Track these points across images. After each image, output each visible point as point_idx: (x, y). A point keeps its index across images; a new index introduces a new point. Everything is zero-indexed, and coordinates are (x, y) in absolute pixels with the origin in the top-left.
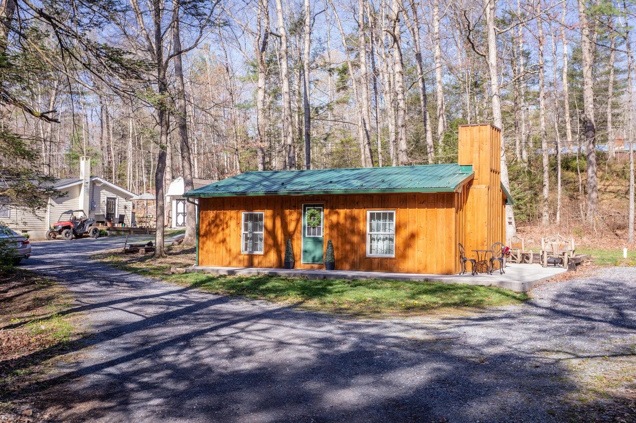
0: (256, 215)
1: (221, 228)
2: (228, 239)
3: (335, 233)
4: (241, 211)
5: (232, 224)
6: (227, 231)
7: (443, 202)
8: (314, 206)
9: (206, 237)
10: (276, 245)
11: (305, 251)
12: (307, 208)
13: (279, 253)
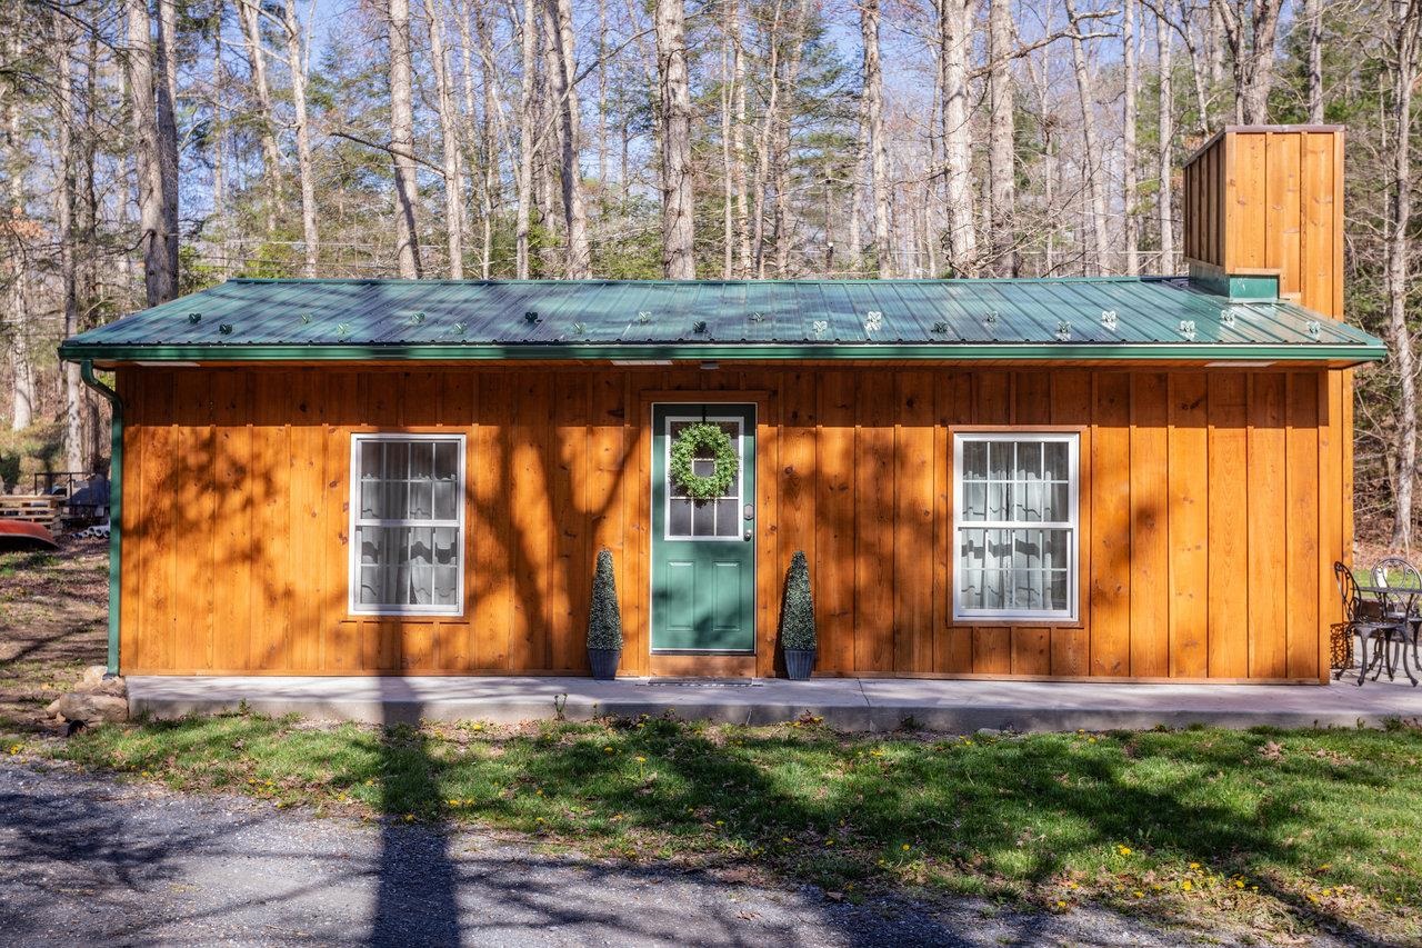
0: (422, 450)
1: (235, 499)
2: (274, 548)
3: (803, 515)
4: (342, 431)
5: (298, 482)
6: (267, 511)
7: (1281, 403)
8: (704, 412)
9: (159, 538)
10: (519, 568)
11: (662, 596)
12: (669, 420)
13: (530, 601)
